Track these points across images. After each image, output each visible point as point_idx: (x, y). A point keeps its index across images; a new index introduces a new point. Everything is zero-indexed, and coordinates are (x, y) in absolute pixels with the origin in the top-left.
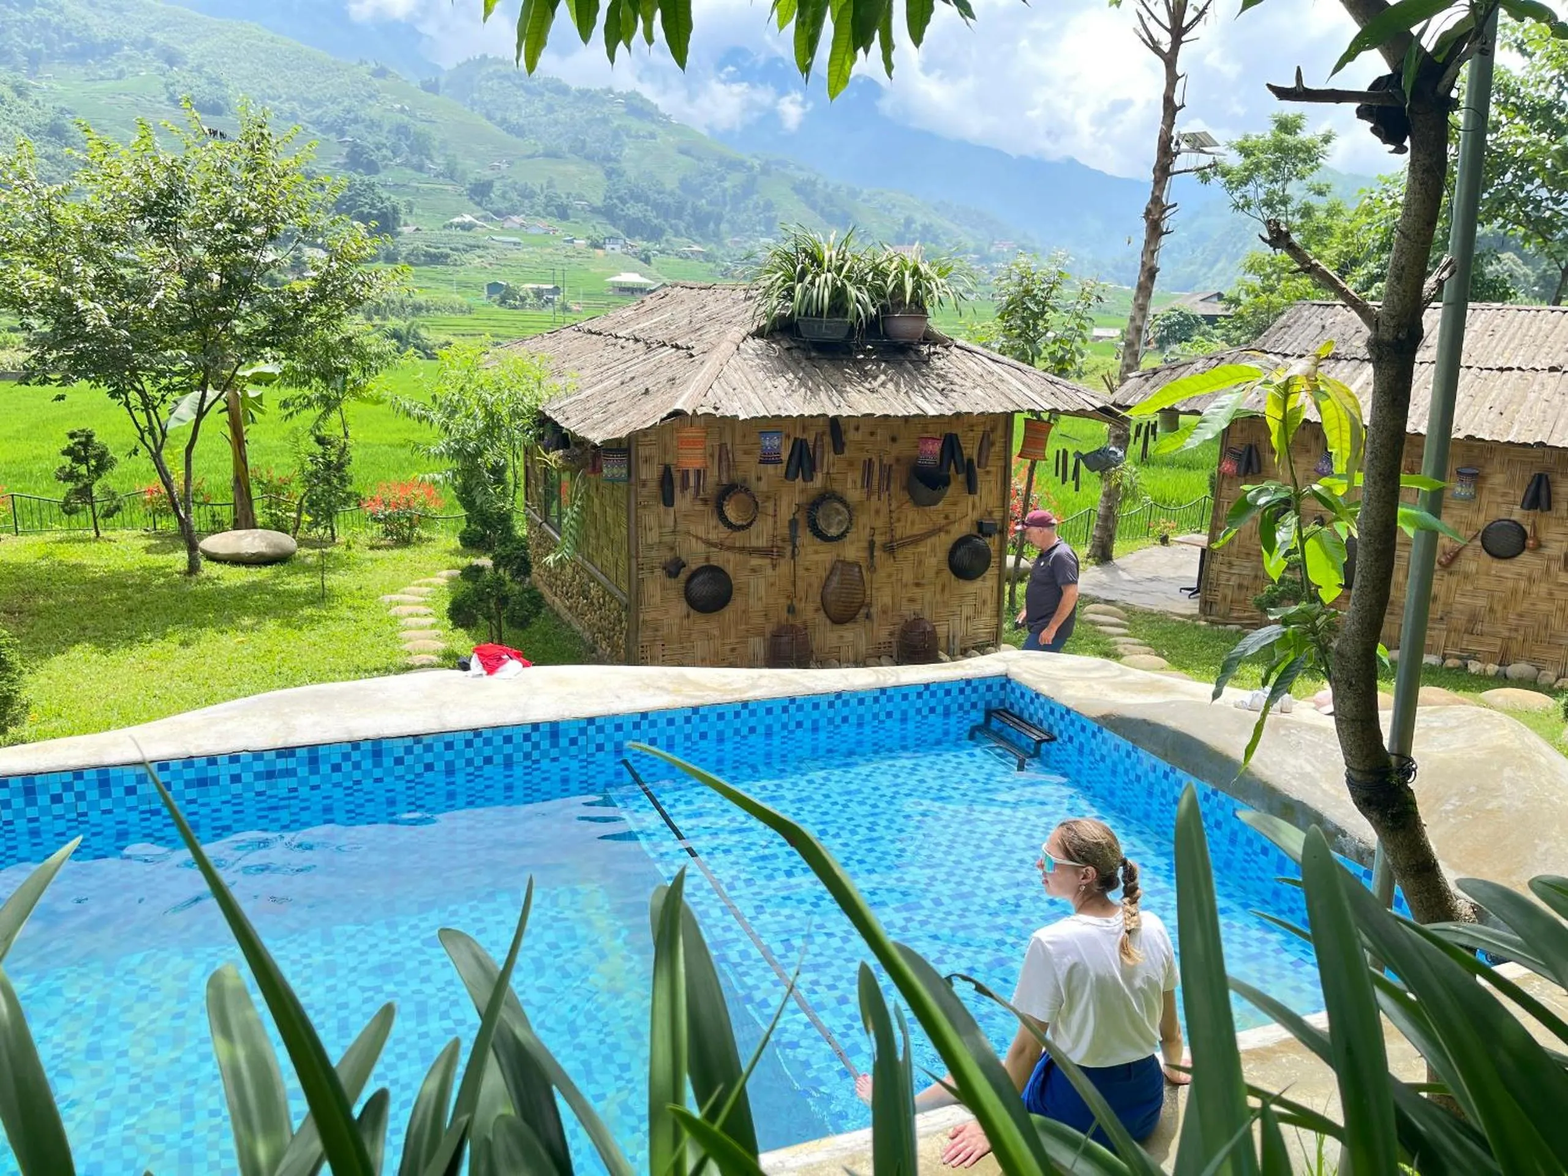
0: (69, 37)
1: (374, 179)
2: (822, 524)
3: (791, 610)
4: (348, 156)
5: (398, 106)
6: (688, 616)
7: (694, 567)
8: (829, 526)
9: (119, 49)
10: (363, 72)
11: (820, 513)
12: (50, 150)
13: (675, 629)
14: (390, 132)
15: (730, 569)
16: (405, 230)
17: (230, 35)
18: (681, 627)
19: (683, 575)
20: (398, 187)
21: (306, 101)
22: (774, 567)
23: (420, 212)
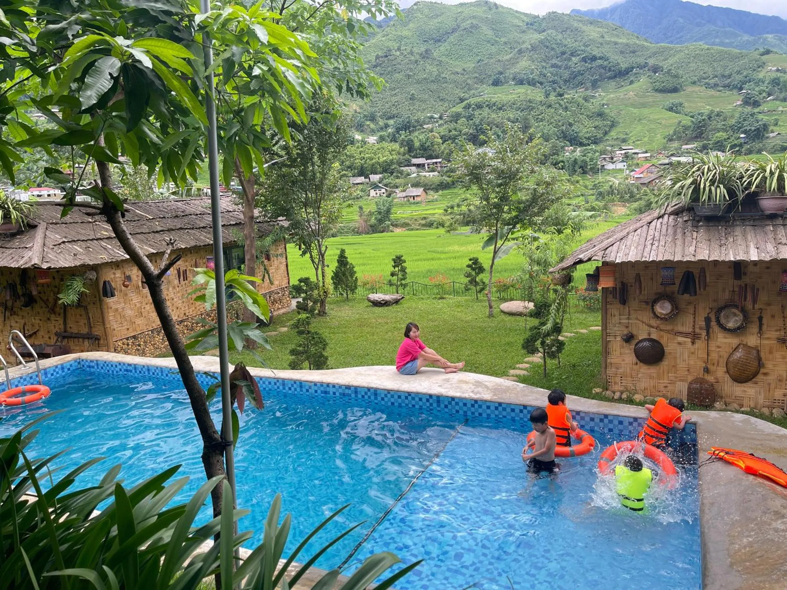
0: (610, 70)
1: (756, 110)
2: (723, 321)
3: (707, 370)
4: (742, 101)
5: (775, 68)
6: (637, 364)
7: (640, 339)
8: (728, 322)
9: (631, 71)
10: (756, 55)
11: (722, 314)
12: (597, 123)
13: (628, 370)
14: (768, 84)
15: (663, 342)
16: (771, 135)
17: (686, 52)
18: (632, 369)
19: (634, 342)
20: (771, 112)
21: (723, 76)
22: (693, 343)
23: (782, 124)
